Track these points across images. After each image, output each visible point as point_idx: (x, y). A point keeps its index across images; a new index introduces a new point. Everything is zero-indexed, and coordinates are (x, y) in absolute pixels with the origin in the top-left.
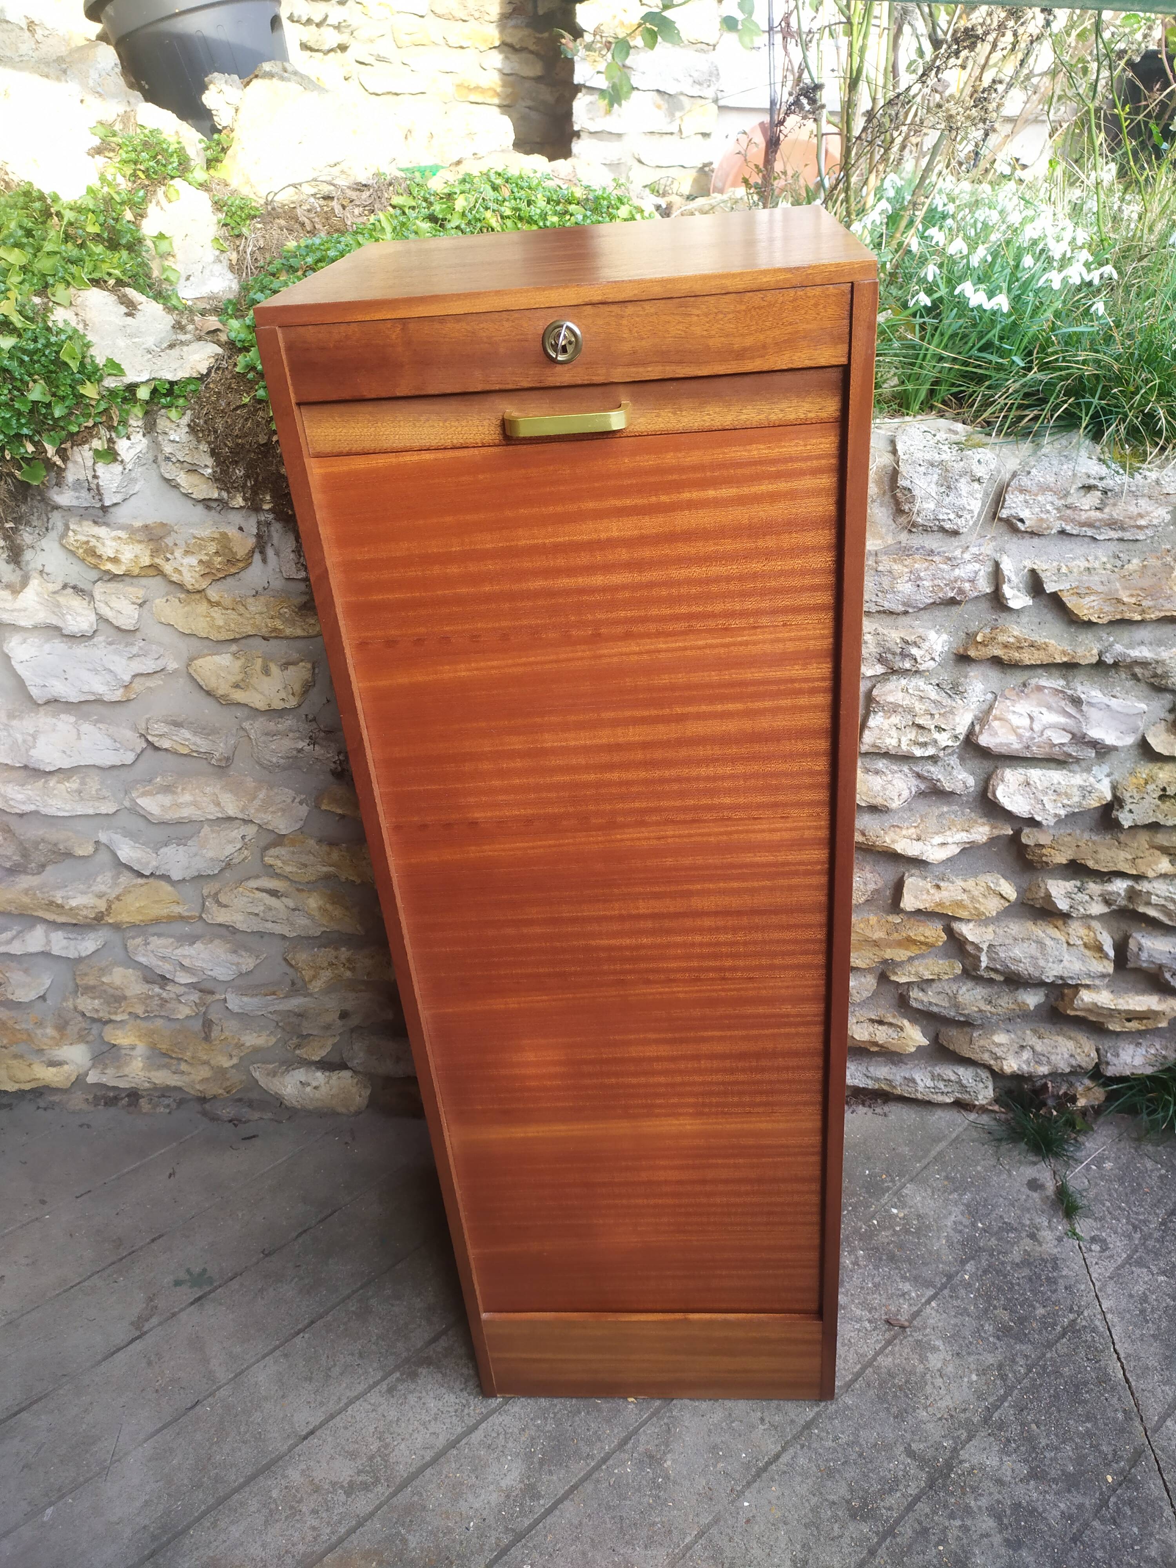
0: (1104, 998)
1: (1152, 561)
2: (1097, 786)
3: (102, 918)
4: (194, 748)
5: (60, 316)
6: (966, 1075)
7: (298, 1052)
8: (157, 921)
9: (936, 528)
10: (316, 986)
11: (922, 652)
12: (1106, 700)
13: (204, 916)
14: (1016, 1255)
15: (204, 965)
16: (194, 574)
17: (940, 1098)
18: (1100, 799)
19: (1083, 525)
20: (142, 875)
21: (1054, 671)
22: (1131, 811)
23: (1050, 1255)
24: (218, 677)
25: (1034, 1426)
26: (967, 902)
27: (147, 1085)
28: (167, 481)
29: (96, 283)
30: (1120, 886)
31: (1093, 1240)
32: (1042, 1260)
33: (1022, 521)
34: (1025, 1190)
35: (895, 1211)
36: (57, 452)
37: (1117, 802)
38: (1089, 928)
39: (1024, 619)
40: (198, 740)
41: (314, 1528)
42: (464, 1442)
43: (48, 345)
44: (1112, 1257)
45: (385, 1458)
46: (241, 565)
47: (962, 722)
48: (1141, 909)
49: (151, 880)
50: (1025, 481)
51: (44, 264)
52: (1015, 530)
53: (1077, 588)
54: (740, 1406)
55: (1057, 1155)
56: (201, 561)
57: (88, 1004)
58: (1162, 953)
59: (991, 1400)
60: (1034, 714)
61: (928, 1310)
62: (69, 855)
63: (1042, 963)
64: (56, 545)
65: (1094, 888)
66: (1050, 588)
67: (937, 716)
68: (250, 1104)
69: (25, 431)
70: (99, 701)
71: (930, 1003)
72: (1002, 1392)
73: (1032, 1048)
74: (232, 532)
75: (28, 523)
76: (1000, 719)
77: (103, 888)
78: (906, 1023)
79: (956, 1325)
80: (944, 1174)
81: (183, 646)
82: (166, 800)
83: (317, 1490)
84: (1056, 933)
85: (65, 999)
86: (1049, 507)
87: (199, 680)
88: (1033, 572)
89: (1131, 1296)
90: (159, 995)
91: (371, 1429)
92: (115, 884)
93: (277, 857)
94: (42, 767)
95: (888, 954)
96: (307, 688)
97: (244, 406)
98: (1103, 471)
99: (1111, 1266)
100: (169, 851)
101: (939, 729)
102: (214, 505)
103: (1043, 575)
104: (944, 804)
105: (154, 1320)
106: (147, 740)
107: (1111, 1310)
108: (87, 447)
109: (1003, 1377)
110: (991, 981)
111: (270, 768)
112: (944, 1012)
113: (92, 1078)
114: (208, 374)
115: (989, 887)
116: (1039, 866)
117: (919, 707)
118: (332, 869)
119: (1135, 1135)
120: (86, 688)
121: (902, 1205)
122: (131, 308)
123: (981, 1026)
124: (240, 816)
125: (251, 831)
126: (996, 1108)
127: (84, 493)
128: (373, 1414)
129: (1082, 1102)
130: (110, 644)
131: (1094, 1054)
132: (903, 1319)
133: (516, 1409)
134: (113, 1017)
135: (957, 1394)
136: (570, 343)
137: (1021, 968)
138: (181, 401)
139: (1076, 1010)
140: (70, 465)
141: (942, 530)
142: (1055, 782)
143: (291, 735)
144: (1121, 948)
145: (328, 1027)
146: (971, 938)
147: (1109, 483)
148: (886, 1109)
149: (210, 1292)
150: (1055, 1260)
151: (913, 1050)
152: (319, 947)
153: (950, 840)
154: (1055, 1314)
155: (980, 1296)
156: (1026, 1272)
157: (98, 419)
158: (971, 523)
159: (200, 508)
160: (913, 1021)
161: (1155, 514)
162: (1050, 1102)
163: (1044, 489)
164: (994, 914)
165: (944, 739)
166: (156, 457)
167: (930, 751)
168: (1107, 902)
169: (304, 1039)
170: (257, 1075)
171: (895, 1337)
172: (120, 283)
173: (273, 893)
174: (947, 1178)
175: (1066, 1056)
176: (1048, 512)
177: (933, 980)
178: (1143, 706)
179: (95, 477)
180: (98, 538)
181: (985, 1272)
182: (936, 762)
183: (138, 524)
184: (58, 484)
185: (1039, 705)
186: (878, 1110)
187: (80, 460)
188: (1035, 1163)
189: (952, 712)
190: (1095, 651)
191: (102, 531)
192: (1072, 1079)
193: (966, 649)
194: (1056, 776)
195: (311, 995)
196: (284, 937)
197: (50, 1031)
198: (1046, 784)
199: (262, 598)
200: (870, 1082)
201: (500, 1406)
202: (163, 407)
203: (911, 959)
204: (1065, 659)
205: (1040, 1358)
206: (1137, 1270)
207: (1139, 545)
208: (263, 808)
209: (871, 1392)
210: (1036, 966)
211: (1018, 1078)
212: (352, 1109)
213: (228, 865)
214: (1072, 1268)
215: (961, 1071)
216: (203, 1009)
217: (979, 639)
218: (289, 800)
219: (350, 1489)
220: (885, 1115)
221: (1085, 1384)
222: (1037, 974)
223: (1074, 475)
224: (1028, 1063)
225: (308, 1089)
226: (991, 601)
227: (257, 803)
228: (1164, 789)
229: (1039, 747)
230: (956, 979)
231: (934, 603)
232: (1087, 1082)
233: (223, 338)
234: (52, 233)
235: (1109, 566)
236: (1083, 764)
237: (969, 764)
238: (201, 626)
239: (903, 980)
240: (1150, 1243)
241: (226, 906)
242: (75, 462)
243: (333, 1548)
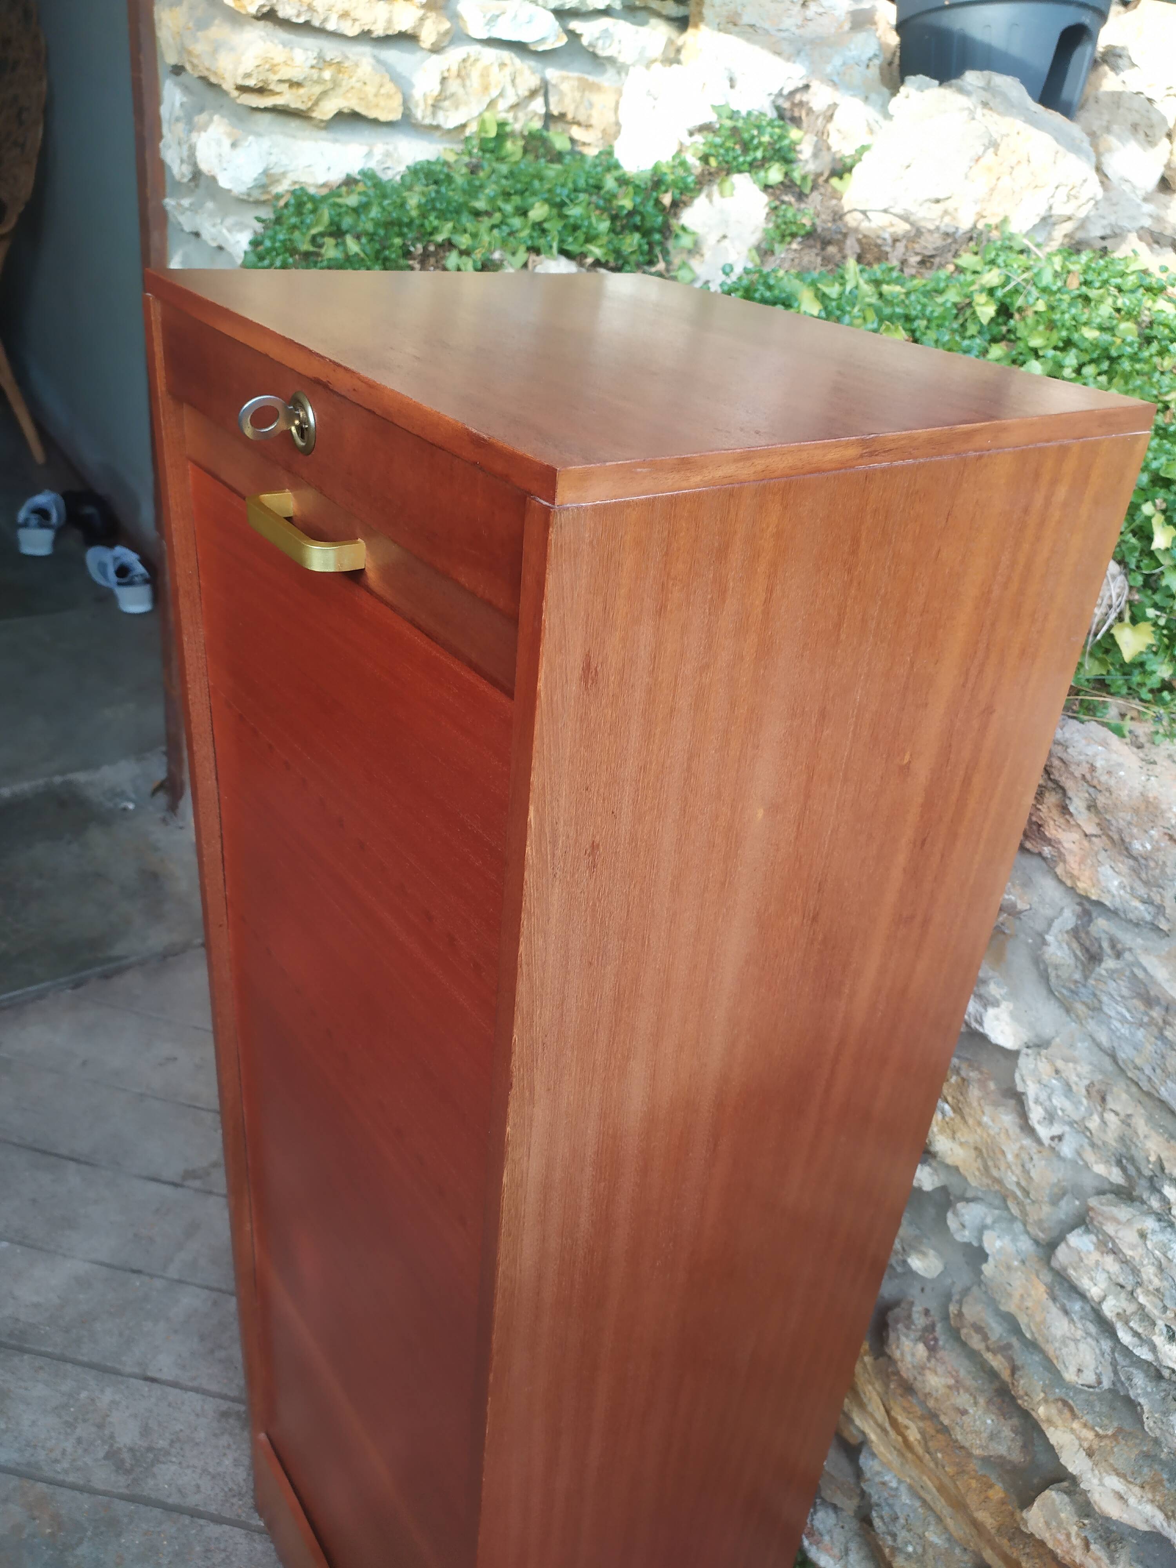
41: (64, 1452)
42: (202, 1522)
45: (156, 1461)
83: (100, 1426)
91: (179, 1427)
128: (192, 1418)
133: (259, 1547)
201: (255, 1530)
219: (112, 1455)
243: (51, 1482)
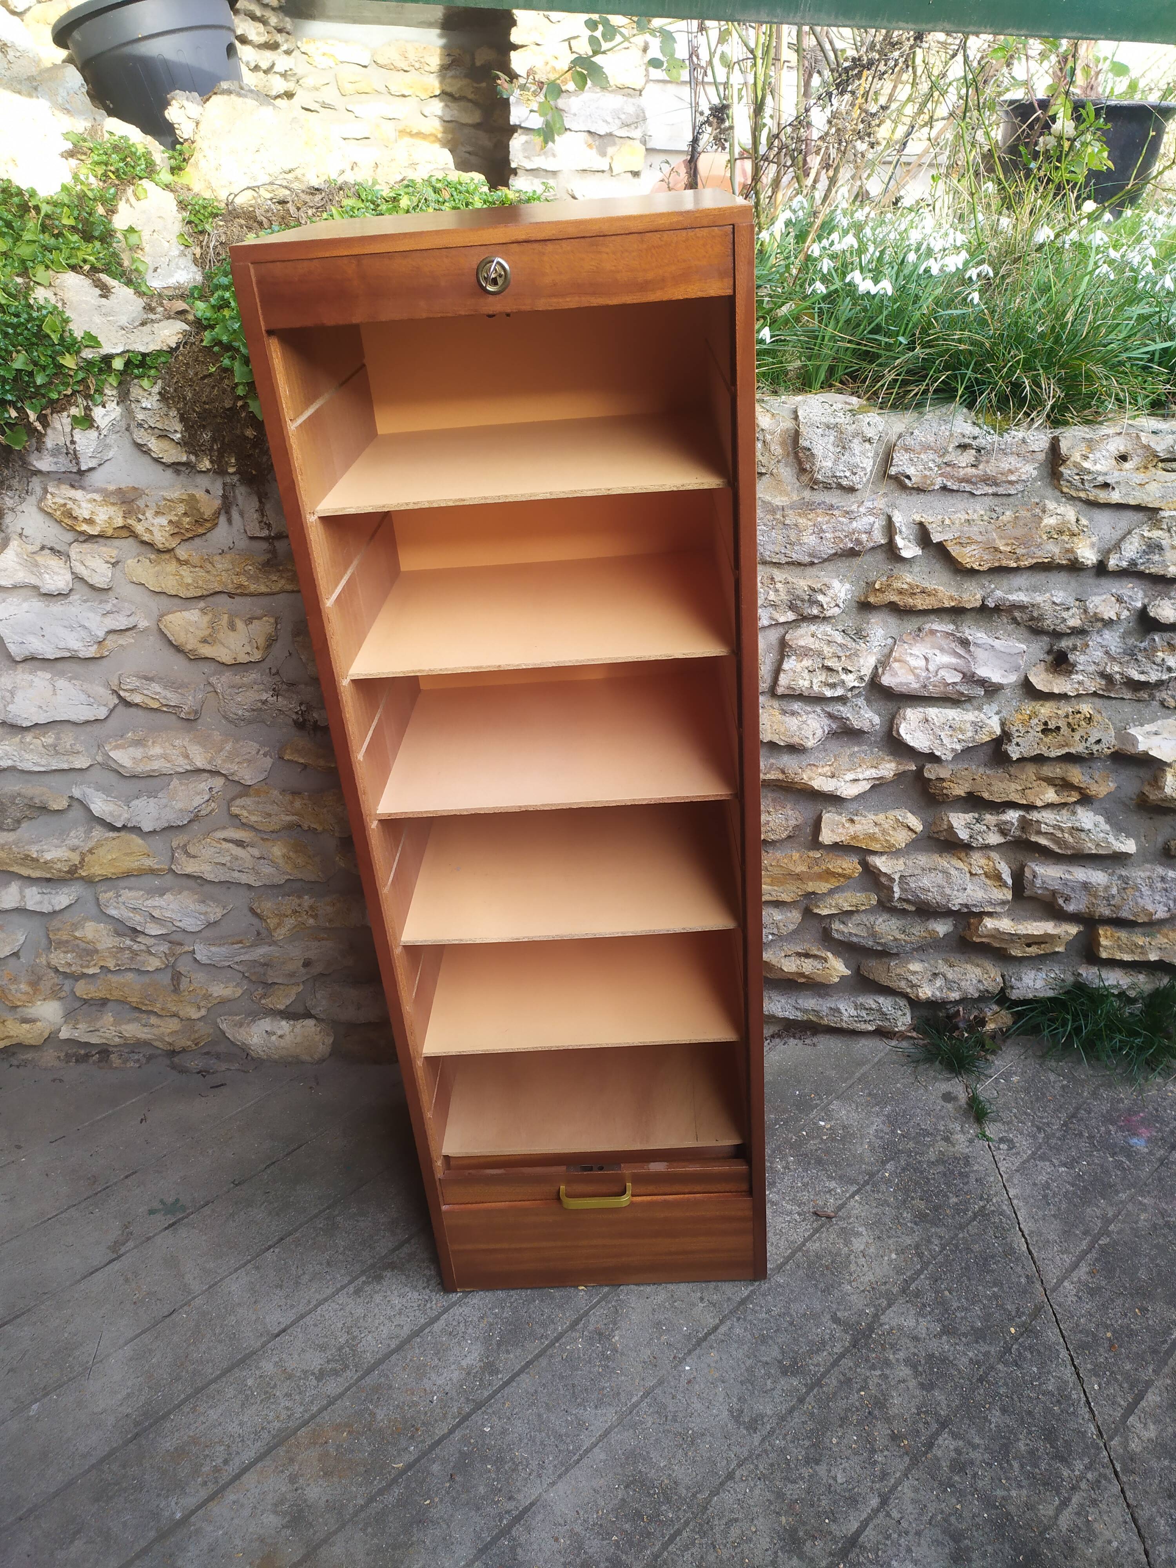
0: (1005, 925)
1: (1023, 513)
2: (988, 721)
3: (75, 871)
4: (164, 702)
5: (40, 295)
6: (886, 1003)
7: (263, 1001)
8: (128, 875)
9: (834, 486)
10: (280, 934)
11: (828, 599)
12: (990, 641)
13: (173, 867)
14: (932, 1155)
15: (174, 916)
16: (164, 533)
17: (863, 1027)
18: (991, 733)
19: (961, 480)
20: (113, 828)
21: (944, 616)
22: (1018, 744)
23: (962, 1154)
24: (187, 632)
25: (947, 1293)
26: (879, 835)
27: (117, 1040)
28: (139, 446)
29: (73, 268)
30: (1012, 816)
31: (1002, 1140)
32: (956, 1158)
33: (908, 477)
34: (940, 1102)
35: (822, 1123)
36: (38, 419)
37: (1005, 736)
38: (989, 858)
39: (916, 569)
40: (169, 695)
41: (287, 1408)
42: (427, 1330)
43: (31, 319)
44: (1018, 1153)
45: (353, 1348)
46: (208, 525)
47: (867, 663)
48: (1034, 838)
49: (122, 834)
50: (909, 441)
51: (24, 251)
52: (903, 487)
53: (959, 537)
54: (682, 1289)
55: (969, 1071)
56: (170, 522)
57: (60, 959)
58: (1054, 879)
59: (908, 1274)
60: (929, 656)
61: (852, 1202)
62: (44, 809)
63: (948, 891)
64: (34, 509)
65: (990, 818)
66: (936, 538)
67: (843, 658)
68: (218, 1056)
69: (9, 397)
70: (74, 658)
71: (850, 934)
72: (919, 1267)
73: (944, 976)
74: (200, 494)
75: (10, 488)
76: (899, 661)
77: (76, 842)
78: (829, 955)
79: (877, 1214)
80: (867, 1091)
81: (154, 605)
82: (138, 752)
83: (290, 1377)
84: (960, 865)
85: (38, 955)
86: (931, 465)
87: (169, 635)
88: (921, 524)
89: (1035, 1184)
90: (129, 948)
91: (340, 1325)
92: (88, 838)
93: (244, 808)
94: (19, 723)
95: (811, 887)
96: (271, 641)
97: (211, 375)
98: (976, 431)
99: (1018, 1162)
100: (139, 804)
101: (846, 671)
102: (183, 469)
103: (929, 527)
104: (854, 744)
105: (130, 1244)
106: (119, 696)
107: (1016, 1197)
108: (65, 414)
109: (920, 1255)
110: (904, 912)
111: (235, 722)
112: (863, 942)
113: (64, 1034)
114: (178, 347)
115: (897, 820)
116: (940, 799)
117: (827, 650)
118: (294, 818)
119: (1039, 1053)
120: (62, 645)
121: (828, 1117)
122: (105, 291)
123: (897, 955)
124: (208, 767)
125: (218, 783)
126: (914, 1034)
127: (62, 459)
128: (340, 1314)
129: (990, 1026)
130: (85, 601)
131: (999, 979)
132: (829, 1211)
133: (475, 1301)
134: (85, 971)
135: (878, 1270)
136: (500, 276)
137: (929, 897)
138: (153, 372)
139: (981, 937)
140: (49, 431)
141: (840, 487)
142: (950, 718)
143: (255, 687)
144: (1018, 876)
145: (292, 975)
146: (884, 870)
147: (981, 442)
148: (815, 1040)
149: (183, 1218)
150: (966, 1158)
151: (837, 980)
152: (283, 896)
153: (861, 777)
154: (967, 1202)
155: (900, 1189)
156: (941, 1168)
157: (76, 388)
158: (864, 480)
159: (169, 473)
160: (836, 954)
161: (1023, 470)
162: (961, 1025)
163: (926, 448)
164: (903, 845)
165: (851, 680)
166: (129, 425)
167: (839, 692)
168: (1003, 832)
169: (268, 986)
170: (223, 1026)
171: (822, 1226)
172: (94, 269)
173: (240, 843)
174: (870, 1094)
175: (975, 981)
176: (931, 469)
177: (850, 913)
178: (1024, 647)
179: (73, 442)
180: (74, 501)
181: (904, 1170)
182: (845, 704)
183: (112, 487)
184: (39, 450)
185: (933, 647)
186: (807, 1041)
187: (59, 427)
188: (949, 1080)
189: (856, 654)
190: (978, 596)
191: (78, 494)
192: (982, 1005)
193: (866, 597)
194: (951, 714)
195: (274, 943)
196: (249, 886)
197: (24, 987)
198: (943, 720)
199: (228, 556)
200: (799, 1014)
201: (460, 1300)
202: (137, 377)
203: (831, 892)
204: (953, 604)
205: (953, 1238)
206: (1040, 1164)
207: (1011, 499)
208: (229, 759)
209: (800, 1272)
210: (943, 894)
211: (932, 1004)
212: (316, 1057)
213: (196, 818)
214: (982, 1163)
215: (881, 1000)
216: (172, 960)
217: (877, 586)
218: (254, 752)
219: (321, 1376)
220: (814, 1045)
221: (993, 1257)
222: (944, 902)
223: (951, 435)
224: (941, 989)
225: (274, 1038)
226: (886, 552)
227: (224, 754)
228: (1046, 724)
229: (935, 686)
230: (872, 911)
231: (835, 554)
232: (995, 1008)
233: (191, 317)
234: (31, 224)
235: (985, 518)
236: (975, 703)
237: (875, 705)
238: (170, 585)
239: (825, 912)
240: (1053, 1141)
241: (194, 857)
242: (55, 429)
243: (305, 1423)
